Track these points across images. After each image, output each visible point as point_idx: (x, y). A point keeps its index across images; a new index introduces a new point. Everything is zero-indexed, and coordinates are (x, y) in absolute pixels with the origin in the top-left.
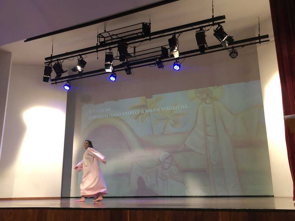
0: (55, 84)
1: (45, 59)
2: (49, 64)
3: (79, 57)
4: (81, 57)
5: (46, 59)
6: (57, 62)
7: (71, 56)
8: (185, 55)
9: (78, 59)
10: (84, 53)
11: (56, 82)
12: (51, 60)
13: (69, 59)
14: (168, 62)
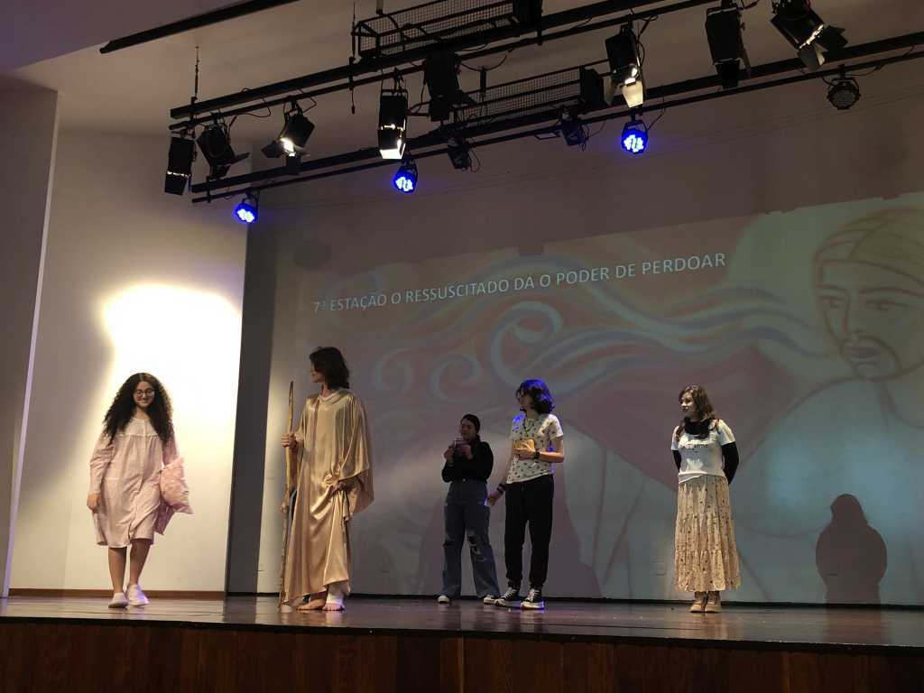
0: (206, 202)
1: (169, 112)
2: (184, 132)
3: (289, 106)
4: (295, 106)
5: (176, 113)
6: (212, 122)
7: (261, 101)
8: (665, 98)
9: (286, 115)
10: (306, 90)
11: (208, 194)
12: (192, 118)
13: (253, 112)
14: (602, 122)
